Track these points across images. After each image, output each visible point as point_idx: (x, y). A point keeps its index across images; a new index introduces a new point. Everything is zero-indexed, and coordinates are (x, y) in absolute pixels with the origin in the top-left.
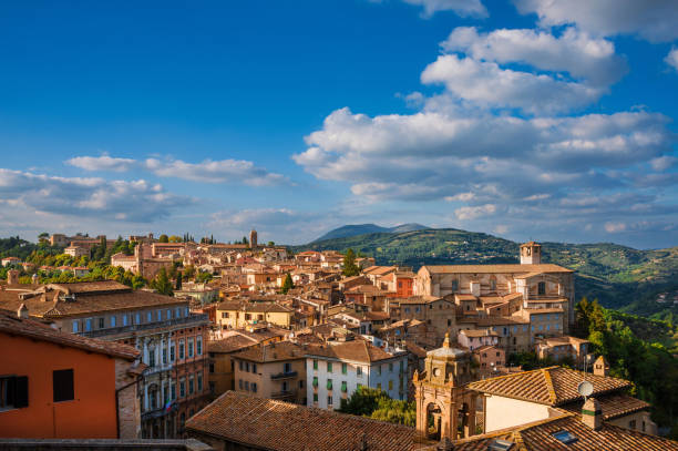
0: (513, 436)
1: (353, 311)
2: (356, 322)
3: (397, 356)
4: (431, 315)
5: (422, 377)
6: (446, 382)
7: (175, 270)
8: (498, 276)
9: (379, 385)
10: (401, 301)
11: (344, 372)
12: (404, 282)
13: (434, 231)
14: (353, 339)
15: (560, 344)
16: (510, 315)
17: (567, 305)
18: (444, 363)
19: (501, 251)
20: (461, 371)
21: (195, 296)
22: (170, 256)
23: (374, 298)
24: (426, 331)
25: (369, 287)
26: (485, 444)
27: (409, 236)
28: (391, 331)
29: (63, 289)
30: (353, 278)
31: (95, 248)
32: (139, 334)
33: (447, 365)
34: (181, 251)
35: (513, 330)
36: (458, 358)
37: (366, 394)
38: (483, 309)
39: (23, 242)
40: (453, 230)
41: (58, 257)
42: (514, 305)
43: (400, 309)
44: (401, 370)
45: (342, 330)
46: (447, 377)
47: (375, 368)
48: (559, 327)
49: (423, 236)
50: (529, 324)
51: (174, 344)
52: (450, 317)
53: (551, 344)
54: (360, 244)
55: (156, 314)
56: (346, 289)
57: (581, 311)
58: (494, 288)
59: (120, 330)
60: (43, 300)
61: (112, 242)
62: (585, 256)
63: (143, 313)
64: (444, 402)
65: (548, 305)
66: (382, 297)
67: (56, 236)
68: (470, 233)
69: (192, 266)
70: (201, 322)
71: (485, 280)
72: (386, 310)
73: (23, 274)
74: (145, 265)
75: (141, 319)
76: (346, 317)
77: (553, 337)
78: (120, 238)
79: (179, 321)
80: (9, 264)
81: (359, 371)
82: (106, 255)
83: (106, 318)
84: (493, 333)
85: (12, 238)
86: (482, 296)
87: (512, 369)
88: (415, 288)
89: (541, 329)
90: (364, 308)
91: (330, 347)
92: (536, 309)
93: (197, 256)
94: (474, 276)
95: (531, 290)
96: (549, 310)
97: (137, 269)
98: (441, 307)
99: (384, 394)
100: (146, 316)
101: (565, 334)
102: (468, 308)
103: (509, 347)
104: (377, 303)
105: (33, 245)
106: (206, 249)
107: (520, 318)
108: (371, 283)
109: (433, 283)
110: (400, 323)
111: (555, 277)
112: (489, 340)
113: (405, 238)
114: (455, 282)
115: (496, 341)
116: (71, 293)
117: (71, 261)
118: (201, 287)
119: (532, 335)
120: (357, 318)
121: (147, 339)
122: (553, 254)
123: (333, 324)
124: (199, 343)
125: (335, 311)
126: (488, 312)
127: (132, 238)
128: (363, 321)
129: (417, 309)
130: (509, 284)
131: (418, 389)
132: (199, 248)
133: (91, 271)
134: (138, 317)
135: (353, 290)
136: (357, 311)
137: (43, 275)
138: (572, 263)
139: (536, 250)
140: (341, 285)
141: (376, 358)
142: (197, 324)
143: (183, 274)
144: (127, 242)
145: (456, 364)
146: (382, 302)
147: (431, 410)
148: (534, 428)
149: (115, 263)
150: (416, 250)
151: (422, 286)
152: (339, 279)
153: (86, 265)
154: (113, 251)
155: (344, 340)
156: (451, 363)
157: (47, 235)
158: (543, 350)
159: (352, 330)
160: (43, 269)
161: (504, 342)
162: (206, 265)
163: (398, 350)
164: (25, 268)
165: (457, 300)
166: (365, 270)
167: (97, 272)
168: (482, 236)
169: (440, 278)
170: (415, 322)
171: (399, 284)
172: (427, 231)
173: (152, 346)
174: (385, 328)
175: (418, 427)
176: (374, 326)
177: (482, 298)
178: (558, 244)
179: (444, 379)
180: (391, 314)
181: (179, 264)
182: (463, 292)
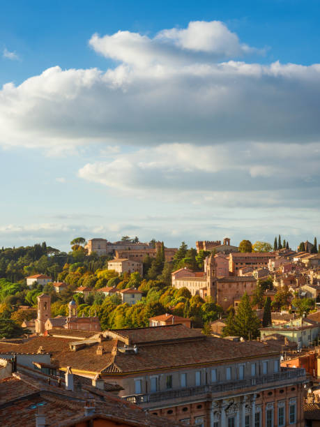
7: (262, 294)
21: (290, 335)
22: (255, 273)
29: (122, 339)
31: (150, 260)
32: (216, 396)
34: (271, 265)
39: (51, 250)
41: (99, 274)
51: (259, 410)
55: (237, 370)
59: (192, 391)
60: (99, 352)
61: (173, 251)
63: (221, 368)
67: (93, 241)
69: (286, 288)
70: (295, 380)
73: (55, 298)
74: (219, 286)
75: (218, 375)
78: (184, 246)
79: (267, 378)
80: (35, 284)
82: (165, 271)
83: (175, 375)
85: (37, 247)
93: (293, 273)
97: (208, 292)
100: (225, 372)
105: (64, 254)
106: (305, 261)
116: (131, 344)
117: (117, 280)
118: (298, 323)
121: (226, 403)
124: (293, 407)
127: (200, 244)
132: (296, 259)
133: (144, 294)
134: (213, 372)
137: (81, 301)
142: (290, 382)
143: (274, 300)
144: (194, 252)
149: (178, 284)
153: (137, 285)
154: (173, 265)
157: (82, 240)
160: (80, 291)
162: (306, 287)
164: (57, 289)
167: (153, 296)
173: (231, 412)
181: (267, 285)
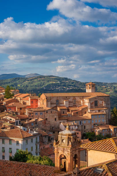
0: (103, 166)
1: (12, 115)
2: (13, 120)
3: (35, 135)
4: (47, 116)
5: (57, 143)
6: (68, 145)
8: (76, 98)
9: (27, 149)
10: (33, 110)
11: (10, 143)
12: (34, 101)
13: (44, 77)
14: (14, 128)
15: (105, 128)
16: (82, 115)
17: (107, 111)
18: (67, 137)
19: (75, 86)
20: (74, 140)
23: (21, 109)
24: (45, 123)
25: (18, 103)
26: (92, 170)
27: (32, 79)
28: (30, 124)
30: (10, 99)
33: (68, 138)
35: (84, 122)
36: (73, 135)
37: (21, 153)
38: (70, 113)
40: (53, 76)
42: (84, 111)
43: (33, 113)
44: (37, 142)
45: (7, 124)
46: (68, 143)
47: (25, 141)
48: (104, 120)
49: (38, 79)
50: (91, 119)
52: (55, 117)
53: (101, 129)
54: (9, 83)
56: (7, 104)
57: (114, 113)
58: (75, 103)
62: (113, 88)
64: (67, 154)
65: (99, 111)
66: (25, 108)
68: (60, 78)
71: (71, 100)
72: (27, 114)
76: (9, 118)
77: (101, 125)
81: (18, 143)
84: (75, 124)
86: (69, 107)
87: (84, 140)
88: (39, 104)
89: (96, 122)
90: (17, 113)
91: (3, 132)
92: (94, 113)
94: (66, 98)
95: (91, 104)
96: (99, 113)
98: (51, 112)
99: (30, 153)
101: (106, 124)
102: (63, 112)
103: (82, 130)
104: (22, 111)
107: (87, 117)
108: (19, 102)
109: (47, 101)
110: (33, 120)
111: (102, 98)
112: (74, 127)
113: (31, 80)
114: (57, 101)
115: (77, 128)
119: (92, 124)
120: (13, 118)
122: (98, 87)
123: (3, 121)
125: (3, 115)
126: (73, 114)
128: (16, 119)
129: (41, 114)
130: (82, 101)
131: (56, 149)
135: (10, 105)
136: (13, 115)
138: (107, 92)
139: (93, 86)
140: (4, 103)
141: (25, 136)
145: (72, 137)
146: (24, 110)
147: (62, 158)
148: (111, 163)
150: (36, 86)
151: (42, 103)
152: (3, 100)
155: (10, 128)
156: (70, 137)
158: (97, 131)
159: (12, 123)
161: (80, 128)
163: (35, 132)
165: (58, 109)
166: (15, 96)
168: (66, 79)
169: (50, 99)
170: (40, 119)
171: (32, 102)
172: (41, 77)
174: (27, 122)
175: (56, 165)
176: (22, 121)
177: (69, 108)
178: (100, 83)
179: (67, 144)
180: (29, 116)
182: (61, 105)
